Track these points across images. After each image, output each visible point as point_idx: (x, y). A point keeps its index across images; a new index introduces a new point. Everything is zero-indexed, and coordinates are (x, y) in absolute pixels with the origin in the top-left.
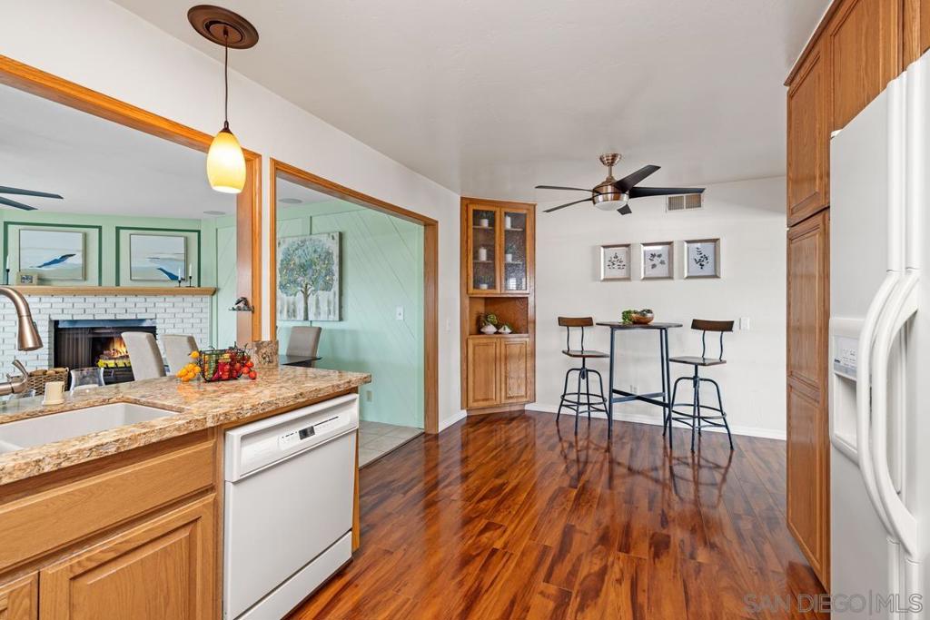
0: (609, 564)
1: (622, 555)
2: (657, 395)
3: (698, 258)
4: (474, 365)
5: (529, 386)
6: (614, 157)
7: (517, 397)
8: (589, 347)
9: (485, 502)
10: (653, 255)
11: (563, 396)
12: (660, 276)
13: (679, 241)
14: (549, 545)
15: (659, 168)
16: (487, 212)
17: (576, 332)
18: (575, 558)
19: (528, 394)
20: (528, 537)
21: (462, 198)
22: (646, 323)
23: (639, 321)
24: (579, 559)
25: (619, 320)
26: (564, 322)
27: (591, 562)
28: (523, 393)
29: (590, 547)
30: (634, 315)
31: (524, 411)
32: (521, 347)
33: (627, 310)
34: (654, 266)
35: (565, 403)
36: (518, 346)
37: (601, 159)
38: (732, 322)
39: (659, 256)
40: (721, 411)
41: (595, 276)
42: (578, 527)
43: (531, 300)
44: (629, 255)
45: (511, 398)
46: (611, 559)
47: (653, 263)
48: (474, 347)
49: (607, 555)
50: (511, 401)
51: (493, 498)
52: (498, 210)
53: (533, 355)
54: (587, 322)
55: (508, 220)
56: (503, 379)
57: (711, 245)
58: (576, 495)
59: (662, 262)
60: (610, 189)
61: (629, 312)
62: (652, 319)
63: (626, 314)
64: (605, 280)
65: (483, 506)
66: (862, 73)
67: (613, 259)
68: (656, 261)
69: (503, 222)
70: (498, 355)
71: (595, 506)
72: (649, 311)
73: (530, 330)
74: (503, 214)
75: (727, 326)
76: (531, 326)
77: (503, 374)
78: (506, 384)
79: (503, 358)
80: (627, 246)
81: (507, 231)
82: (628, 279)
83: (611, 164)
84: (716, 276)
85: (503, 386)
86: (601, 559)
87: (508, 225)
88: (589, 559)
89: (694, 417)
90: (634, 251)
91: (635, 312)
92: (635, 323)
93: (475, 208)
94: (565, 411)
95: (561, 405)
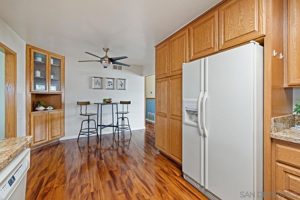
0: (128, 175)
1: (129, 171)
2: (112, 124)
3: (121, 84)
4: (34, 126)
5: (62, 130)
6: (108, 49)
7: (56, 136)
8: (89, 112)
9: (73, 180)
10: (109, 82)
11: (81, 131)
12: (111, 88)
13: (116, 79)
14: (109, 180)
15: (127, 58)
16: (41, 54)
17: (84, 107)
18: (119, 179)
19: (62, 134)
20: (100, 182)
21: (27, 45)
22: (110, 103)
23: (108, 102)
24: (120, 178)
25: (102, 102)
26: (80, 104)
27: (124, 177)
28: (60, 134)
29: (121, 174)
30: (107, 100)
31: (59, 141)
32: (58, 115)
33: (104, 99)
34: (109, 85)
35: (81, 133)
36: (57, 114)
37: (104, 49)
38: (130, 102)
39: (111, 82)
40: (129, 125)
41: (91, 87)
42: (113, 170)
43: (63, 95)
44: (102, 81)
45: (54, 137)
46: (128, 173)
47: (109, 84)
48: (34, 117)
49: (126, 173)
50: (54, 138)
51: (75, 177)
52: (47, 55)
53: (64, 117)
54: (88, 103)
55: (52, 61)
56: (50, 130)
57: (124, 81)
58: (105, 162)
59: (112, 84)
60: (107, 59)
61: (105, 99)
62: (112, 101)
63: (104, 100)
64: (94, 89)
65: (74, 182)
66: (180, 52)
67: (97, 82)
68: (110, 84)
69: (49, 61)
70: (47, 120)
71: (112, 162)
72: (111, 99)
73: (62, 107)
74: (50, 57)
75: (129, 103)
76: (62, 106)
77: (50, 127)
78: (51, 132)
79: (50, 120)
80: (101, 78)
81: (51, 65)
82: (102, 89)
83: (107, 52)
84: (125, 89)
85: (50, 133)
86: (126, 175)
87: (52, 63)
88: (123, 177)
89: (122, 128)
90: (103, 80)
91: (107, 99)
92: (107, 103)
93: (35, 51)
94: (81, 136)
95: (80, 134)
